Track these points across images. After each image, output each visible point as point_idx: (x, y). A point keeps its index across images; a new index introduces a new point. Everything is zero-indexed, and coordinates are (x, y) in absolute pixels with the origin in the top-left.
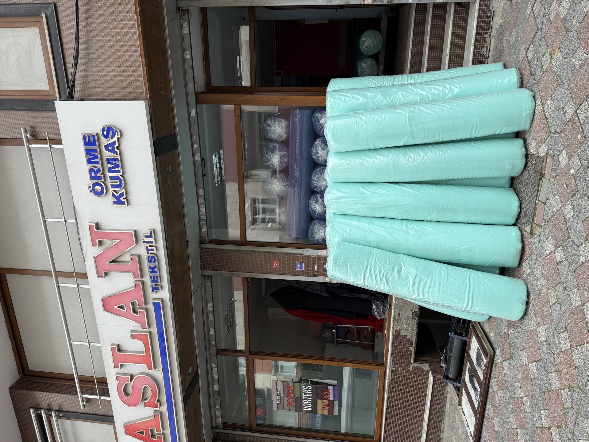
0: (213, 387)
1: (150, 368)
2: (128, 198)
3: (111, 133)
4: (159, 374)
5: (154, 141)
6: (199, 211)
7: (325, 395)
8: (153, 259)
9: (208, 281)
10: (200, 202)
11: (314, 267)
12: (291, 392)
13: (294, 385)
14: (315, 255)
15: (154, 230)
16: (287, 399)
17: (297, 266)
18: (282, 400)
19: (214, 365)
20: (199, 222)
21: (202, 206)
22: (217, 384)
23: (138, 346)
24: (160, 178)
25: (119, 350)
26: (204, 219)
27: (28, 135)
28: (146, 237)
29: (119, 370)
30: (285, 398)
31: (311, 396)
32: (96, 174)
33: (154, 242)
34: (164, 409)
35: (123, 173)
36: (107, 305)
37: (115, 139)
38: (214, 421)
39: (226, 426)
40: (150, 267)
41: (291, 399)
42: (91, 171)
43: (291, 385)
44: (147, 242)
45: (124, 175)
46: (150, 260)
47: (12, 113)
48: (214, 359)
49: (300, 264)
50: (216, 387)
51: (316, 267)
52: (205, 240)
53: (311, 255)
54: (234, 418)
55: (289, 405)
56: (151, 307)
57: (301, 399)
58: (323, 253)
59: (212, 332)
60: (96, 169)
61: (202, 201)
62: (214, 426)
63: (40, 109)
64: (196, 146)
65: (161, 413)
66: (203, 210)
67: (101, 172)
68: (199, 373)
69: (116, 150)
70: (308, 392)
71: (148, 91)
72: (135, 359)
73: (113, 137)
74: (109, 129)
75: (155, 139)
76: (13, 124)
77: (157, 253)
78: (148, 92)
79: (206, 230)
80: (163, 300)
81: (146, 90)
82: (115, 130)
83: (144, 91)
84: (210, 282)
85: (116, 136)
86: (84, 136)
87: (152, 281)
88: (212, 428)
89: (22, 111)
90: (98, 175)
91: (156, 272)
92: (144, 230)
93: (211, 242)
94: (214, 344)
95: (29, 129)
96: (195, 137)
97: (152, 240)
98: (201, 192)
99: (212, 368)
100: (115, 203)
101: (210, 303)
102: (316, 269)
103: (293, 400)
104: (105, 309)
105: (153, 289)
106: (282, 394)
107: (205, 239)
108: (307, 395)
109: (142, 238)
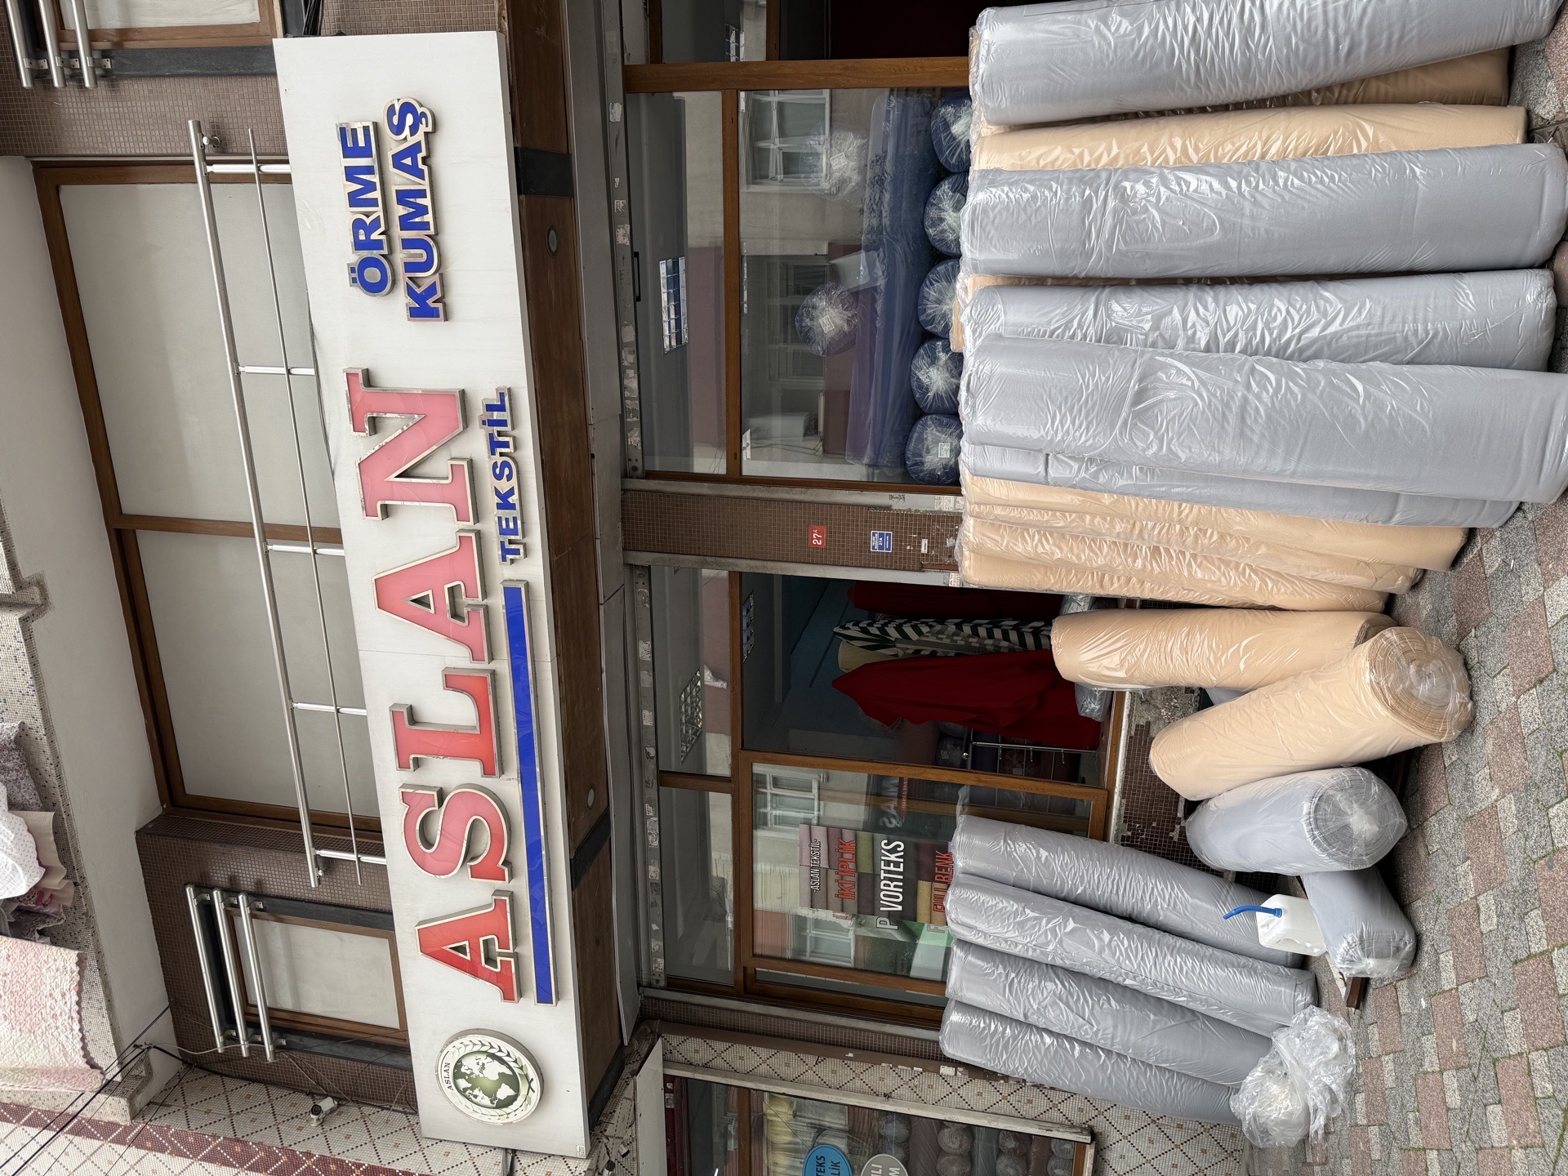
0: (646, 872)
1: (488, 772)
2: (447, 300)
3: (410, 119)
4: (510, 788)
5: (516, 149)
6: (622, 388)
7: (940, 868)
8: (507, 471)
9: (641, 581)
10: (625, 363)
11: (920, 542)
12: (848, 856)
13: (856, 836)
14: (922, 509)
15: (509, 390)
16: (838, 877)
17: (875, 541)
18: (823, 880)
19: (650, 810)
20: (622, 417)
21: (631, 373)
22: (657, 863)
23: (459, 711)
24: (528, 254)
25: (413, 719)
26: (634, 410)
27: (205, 141)
28: (490, 408)
29: (408, 776)
30: (833, 875)
31: (901, 869)
32: (368, 235)
33: (509, 422)
34: (521, 885)
35: (437, 232)
36: (386, 593)
37: (419, 136)
38: (644, 967)
39: (674, 983)
40: (497, 493)
41: (848, 878)
42: (358, 225)
43: (848, 836)
44: (493, 423)
45: (439, 238)
46: (498, 471)
47: (168, 86)
48: (651, 793)
49: (881, 535)
50: (654, 871)
51: (924, 542)
52: (635, 469)
53: (913, 509)
54: (696, 966)
55: (841, 895)
56: (498, 602)
57: (874, 877)
58: (945, 503)
59: (648, 719)
60: (368, 221)
61: (629, 359)
62: (645, 981)
63: (237, 71)
64: (620, 204)
65: (512, 895)
66: (632, 383)
67: (382, 229)
68: (613, 819)
69: (421, 166)
70: (893, 857)
71: (505, 13)
72: (451, 743)
73: (414, 130)
74: (407, 108)
75: (518, 145)
76: (168, 116)
77: (515, 455)
78: (506, 15)
79: (639, 439)
80: (527, 585)
81: (501, 8)
82: (420, 110)
83: (497, 11)
84: (647, 584)
85: (422, 128)
86: (343, 131)
87: (502, 532)
88: (639, 985)
89: (191, 80)
90: (375, 236)
91: (512, 507)
92: (484, 392)
93: (650, 475)
94: (652, 752)
95: (208, 126)
96: (617, 180)
97: (504, 415)
98: (629, 335)
99: (644, 818)
100: (414, 313)
101: (645, 642)
102: (924, 550)
103: (854, 879)
104: (381, 605)
105: (505, 552)
106: (824, 864)
107: (636, 464)
108: (892, 868)
109: (478, 411)
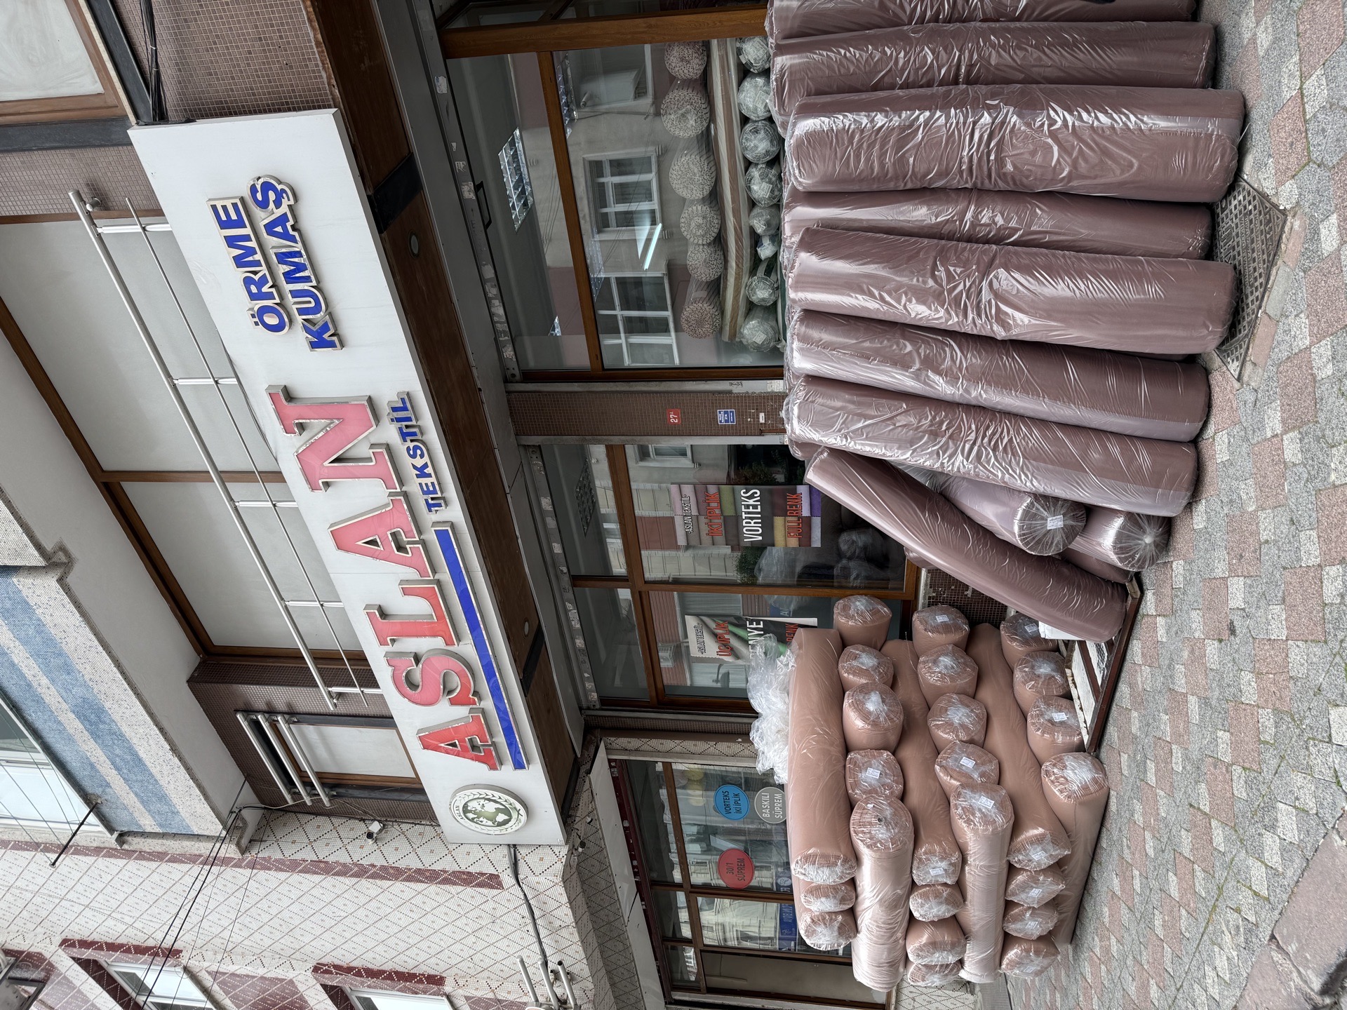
0: (574, 644)
1: (449, 642)
2: (340, 332)
3: (272, 196)
4: (467, 648)
5: (369, 197)
6: (491, 315)
8: (419, 452)
9: (534, 457)
10: (490, 295)
11: (758, 415)
14: (757, 392)
15: (408, 394)
17: (721, 417)
19: (569, 606)
20: (496, 339)
21: (497, 302)
22: (581, 637)
23: (419, 607)
24: (398, 278)
25: (383, 614)
26: (504, 331)
27: (88, 207)
28: (395, 409)
29: (389, 648)
32: (259, 288)
33: (413, 418)
34: (488, 703)
35: (318, 281)
36: (341, 539)
37: (284, 209)
38: (583, 698)
39: (606, 702)
40: (415, 467)
42: (247, 282)
44: (399, 420)
45: (321, 285)
46: (411, 452)
47: (37, 157)
48: (570, 595)
49: (725, 413)
50: (580, 643)
51: (762, 415)
52: (513, 375)
53: (750, 391)
54: (618, 686)
56: (431, 537)
58: (777, 386)
59: (557, 549)
60: (256, 278)
61: (493, 292)
62: (584, 705)
63: (97, 143)
64: (461, 165)
65: (483, 711)
66: (499, 311)
67: (270, 283)
68: (544, 629)
69: (291, 232)
72: (414, 628)
73: (278, 204)
74: (267, 187)
75: (370, 193)
76: (46, 182)
77: (424, 438)
78: (335, 83)
79: (512, 353)
80: (452, 526)
81: (329, 78)
82: (279, 187)
83: (325, 80)
84: (540, 458)
85: (285, 202)
86: (214, 208)
87: (424, 493)
88: (581, 709)
89: (58, 151)
90: (265, 289)
91: (429, 475)
92: (387, 396)
93: (529, 376)
94: (565, 570)
95: (86, 190)
96: (454, 144)
97: (409, 414)
98: (488, 272)
99: (566, 611)
100: (314, 345)
101: (545, 497)
102: (762, 420)
104: (339, 547)
105: (429, 506)
107: (513, 372)
109: (385, 410)
